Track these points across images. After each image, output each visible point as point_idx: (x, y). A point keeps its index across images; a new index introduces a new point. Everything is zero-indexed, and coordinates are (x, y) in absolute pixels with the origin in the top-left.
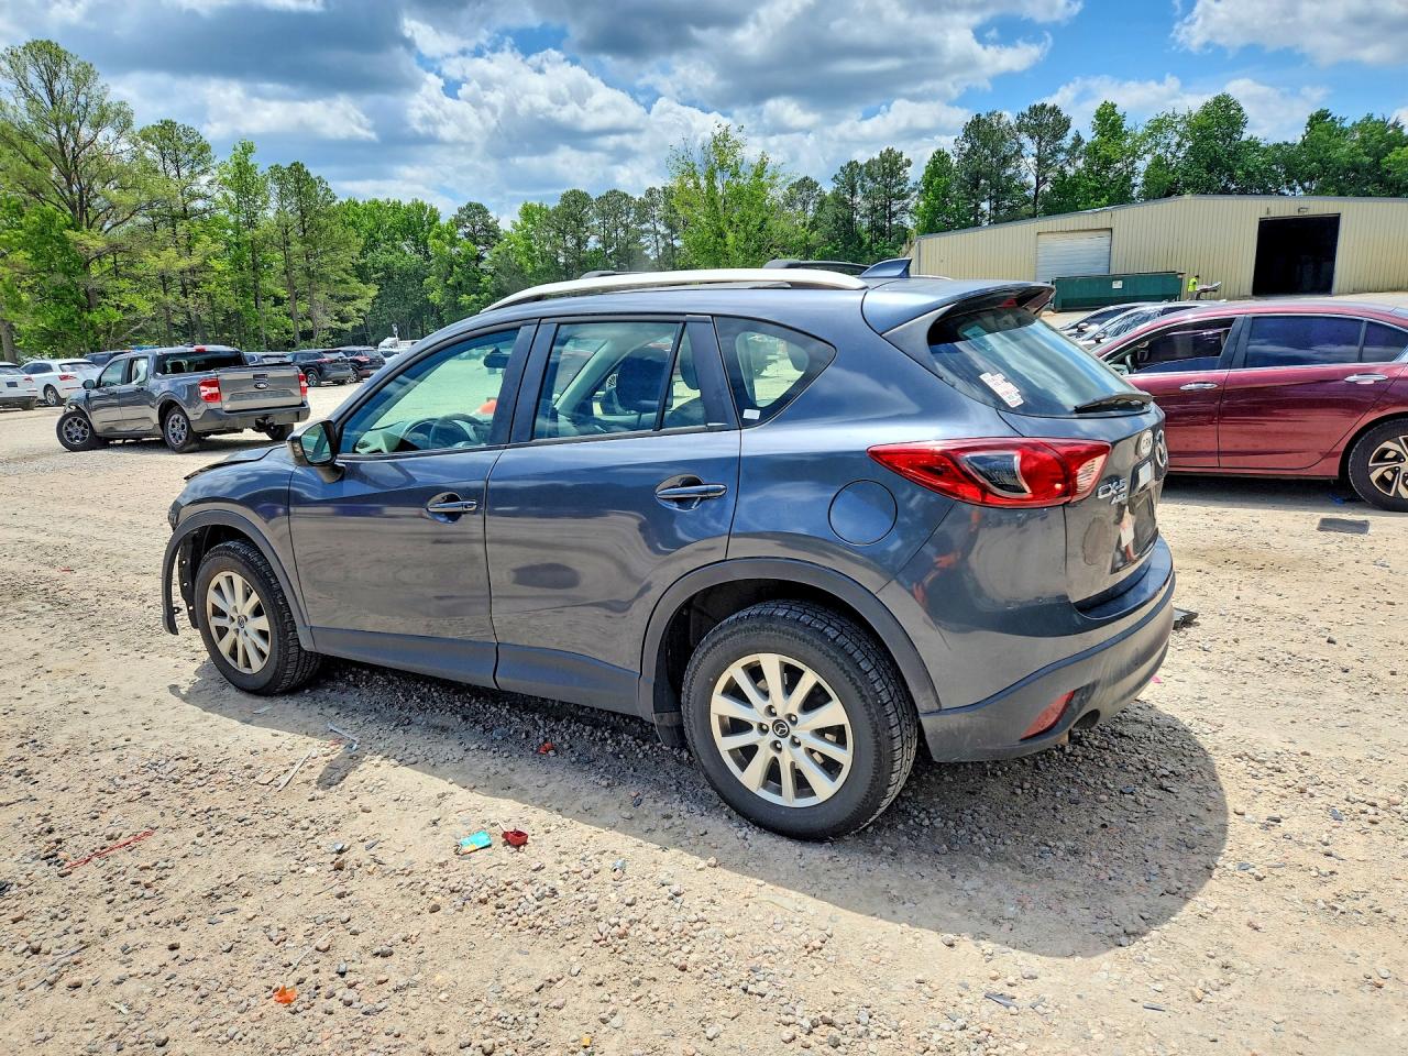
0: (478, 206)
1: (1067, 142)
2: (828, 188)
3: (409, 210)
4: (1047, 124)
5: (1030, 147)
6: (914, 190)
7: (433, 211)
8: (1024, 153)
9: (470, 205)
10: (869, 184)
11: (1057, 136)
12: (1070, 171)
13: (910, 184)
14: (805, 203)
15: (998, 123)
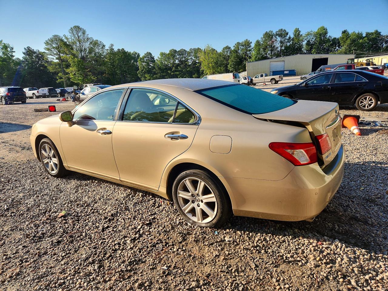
0: (150, 53)
1: (287, 37)
2: (233, 48)
3: (133, 54)
4: (282, 34)
5: (279, 39)
6: (252, 49)
7: (138, 54)
8: (278, 40)
9: (147, 52)
10: (242, 47)
11: (285, 36)
12: (288, 44)
13: (252, 47)
14: (227, 52)
15: (271, 33)
